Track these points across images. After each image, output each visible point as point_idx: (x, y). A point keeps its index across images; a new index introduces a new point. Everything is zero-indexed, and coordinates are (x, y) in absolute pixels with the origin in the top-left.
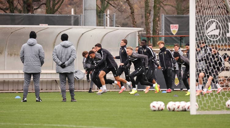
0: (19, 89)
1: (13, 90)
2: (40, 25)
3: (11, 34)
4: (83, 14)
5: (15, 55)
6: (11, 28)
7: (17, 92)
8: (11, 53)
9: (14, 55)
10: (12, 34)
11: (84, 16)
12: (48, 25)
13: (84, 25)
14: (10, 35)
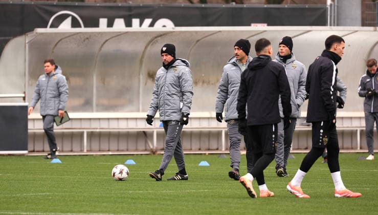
0: (211, 148)
1: (200, 149)
2: (252, 25)
3: (197, 45)
4: (336, 4)
5: (203, 82)
6: (196, 32)
7: (207, 152)
8: (196, 79)
9: (201, 84)
10: (198, 43)
11: (338, 7)
12: (268, 25)
13: (338, 25)
14: (195, 45)
